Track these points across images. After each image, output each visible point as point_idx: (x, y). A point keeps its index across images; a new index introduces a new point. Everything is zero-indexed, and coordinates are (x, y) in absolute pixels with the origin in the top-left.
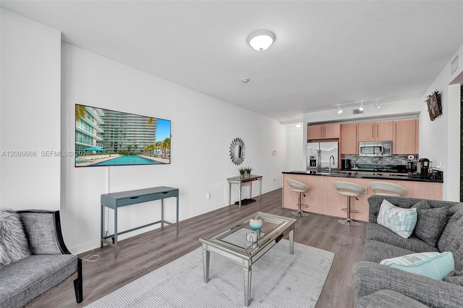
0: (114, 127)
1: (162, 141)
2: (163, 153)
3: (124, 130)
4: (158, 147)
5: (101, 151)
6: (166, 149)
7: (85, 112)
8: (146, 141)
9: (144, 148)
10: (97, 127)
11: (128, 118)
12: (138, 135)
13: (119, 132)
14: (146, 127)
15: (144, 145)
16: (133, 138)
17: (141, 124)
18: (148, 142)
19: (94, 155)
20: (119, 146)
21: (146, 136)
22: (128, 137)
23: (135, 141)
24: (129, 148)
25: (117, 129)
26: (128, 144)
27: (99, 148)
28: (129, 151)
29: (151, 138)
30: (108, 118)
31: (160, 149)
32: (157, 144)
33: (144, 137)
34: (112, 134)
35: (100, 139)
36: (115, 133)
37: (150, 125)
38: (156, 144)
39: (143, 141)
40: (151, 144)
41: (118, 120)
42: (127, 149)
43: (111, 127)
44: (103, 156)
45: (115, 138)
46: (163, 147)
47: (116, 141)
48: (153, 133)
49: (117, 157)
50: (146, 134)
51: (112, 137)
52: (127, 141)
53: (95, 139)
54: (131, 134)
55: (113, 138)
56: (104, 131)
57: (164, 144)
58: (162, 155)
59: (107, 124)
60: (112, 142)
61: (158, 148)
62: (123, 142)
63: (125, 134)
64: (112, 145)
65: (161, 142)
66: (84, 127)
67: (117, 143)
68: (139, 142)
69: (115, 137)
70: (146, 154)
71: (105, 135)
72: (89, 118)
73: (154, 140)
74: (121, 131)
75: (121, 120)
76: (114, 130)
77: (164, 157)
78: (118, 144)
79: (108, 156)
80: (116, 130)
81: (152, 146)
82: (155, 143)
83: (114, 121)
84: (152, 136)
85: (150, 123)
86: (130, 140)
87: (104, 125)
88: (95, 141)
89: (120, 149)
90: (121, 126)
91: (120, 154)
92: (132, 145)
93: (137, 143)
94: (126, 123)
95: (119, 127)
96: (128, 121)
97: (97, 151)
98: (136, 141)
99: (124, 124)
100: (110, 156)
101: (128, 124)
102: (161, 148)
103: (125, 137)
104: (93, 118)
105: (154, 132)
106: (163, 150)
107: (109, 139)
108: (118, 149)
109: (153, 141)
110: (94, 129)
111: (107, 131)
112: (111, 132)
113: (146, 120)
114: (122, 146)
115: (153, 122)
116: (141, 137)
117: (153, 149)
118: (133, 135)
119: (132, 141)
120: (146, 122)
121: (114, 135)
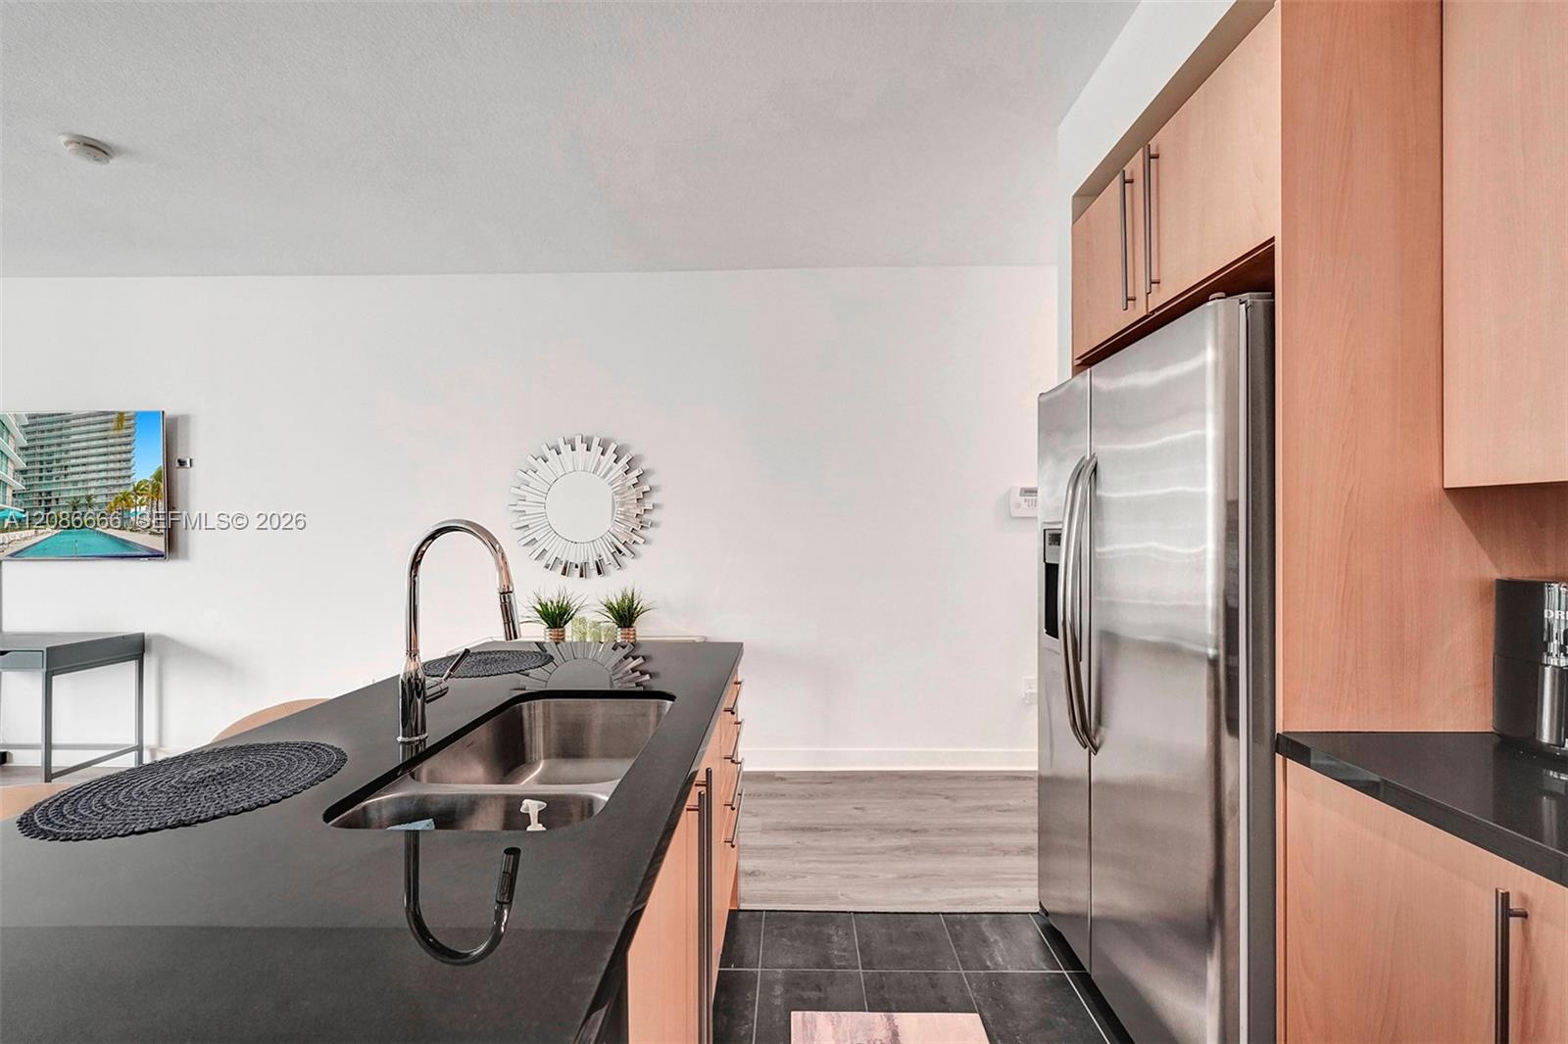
0: (46, 450)
1: (148, 479)
3: (63, 455)
4: (140, 498)
8: (110, 482)
9: (106, 503)
10: (14, 456)
11: (73, 422)
12: (94, 467)
13: (55, 464)
14: (111, 441)
15: (107, 495)
16: (83, 477)
17: (99, 434)
18: (114, 486)
20: (54, 503)
21: (111, 466)
22: (73, 474)
23: (85, 486)
24: (75, 509)
25: (50, 454)
26: (72, 494)
27: (17, 512)
29: (121, 473)
30: (35, 427)
31: (143, 505)
32: (138, 490)
33: (107, 471)
34: (41, 470)
35: (19, 486)
36: (47, 467)
37: (120, 432)
38: (135, 490)
39: (104, 483)
40: (122, 490)
43: (38, 450)
44: (24, 534)
45: (47, 482)
46: (153, 499)
47: (49, 489)
48: (128, 456)
49: (49, 535)
50: (112, 462)
51: (41, 478)
52: (70, 487)
53: (11, 487)
54: (78, 465)
55: (44, 481)
56: (27, 464)
57: (153, 487)
60: (40, 493)
61: (140, 502)
62: (63, 490)
63: (66, 467)
64: (40, 501)
65: (146, 481)
67: (49, 493)
68: (96, 488)
69: (47, 478)
71: (29, 475)
73: (129, 477)
74: (58, 460)
75: (60, 429)
76: (45, 458)
78: (54, 496)
79: (33, 532)
80: (50, 458)
81: (125, 498)
82: (131, 488)
83: (46, 434)
84: (124, 465)
85: (118, 429)
86: (77, 482)
87: (26, 449)
88: (9, 492)
89: (56, 511)
90: (59, 445)
92: (80, 497)
93: (92, 492)
94: (68, 436)
95: (55, 449)
96: (73, 430)
98: (90, 485)
99: (64, 440)
100: (36, 534)
101: (73, 437)
102: (147, 500)
103: (66, 475)
104: (8, 432)
105: (130, 452)
106: (149, 506)
107: (37, 485)
109: (127, 482)
110: (9, 462)
111: (33, 462)
112: (39, 466)
113: (111, 421)
114: (60, 501)
115: (125, 424)
116: (100, 471)
117: (128, 506)
118: (83, 469)
119: (80, 485)
120: (109, 425)
121: (45, 473)
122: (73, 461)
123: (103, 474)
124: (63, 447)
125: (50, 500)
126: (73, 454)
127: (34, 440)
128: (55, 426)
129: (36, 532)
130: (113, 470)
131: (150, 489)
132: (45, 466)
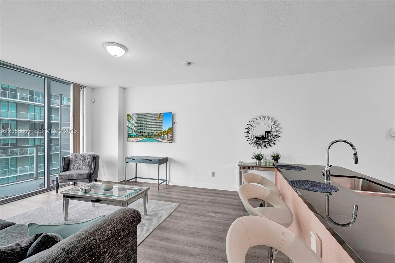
0: (141, 123)
2: (168, 137)
5: (136, 136)
6: (170, 135)
7: (129, 117)
8: (157, 130)
9: (156, 134)
10: (134, 124)
11: (148, 117)
12: (153, 127)
13: (144, 126)
14: (157, 121)
15: (156, 132)
16: (150, 128)
17: (154, 120)
18: (158, 131)
19: (133, 138)
20: (144, 133)
22: (148, 128)
24: (149, 134)
25: (143, 124)
26: (148, 132)
27: (135, 134)
28: (149, 136)
29: (160, 128)
30: (139, 118)
33: (156, 127)
34: (140, 127)
35: (136, 129)
36: (142, 126)
37: (159, 120)
38: (163, 132)
39: (156, 130)
40: (160, 131)
41: (143, 119)
42: (148, 135)
43: (140, 123)
44: (137, 138)
46: (168, 134)
47: (143, 130)
49: (143, 139)
50: (157, 126)
52: (148, 130)
53: (134, 129)
55: (141, 129)
56: (137, 125)
57: (168, 131)
58: (167, 139)
59: (138, 121)
60: (141, 131)
62: (146, 131)
63: (146, 126)
64: (141, 133)
65: (166, 130)
66: (129, 124)
67: (142, 131)
68: (154, 131)
69: (142, 128)
70: (158, 138)
71: (138, 127)
72: (131, 119)
74: (144, 125)
75: (145, 119)
76: (141, 124)
77: (168, 140)
79: (139, 138)
80: (142, 124)
81: (161, 133)
82: (162, 131)
83: (141, 120)
84: (161, 126)
85: (159, 119)
86: (149, 129)
87: (137, 122)
88: (133, 131)
89: (144, 135)
90: (144, 122)
91: (144, 137)
92: (150, 132)
93: (152, 132)
94: (146, 120)
95: (144, 123)
96: (148, 119)
97: (134, 136)
98: (152, 130)
99: (145, 121)
100: (140, 139)
101: (148, 121)
102: (166, 134)
103: (146, 128)
104: (132, 119)
105: (162, 124)
106: (168, 135)
107: (139, 129)
108: (143, 135)
109: (161, 130)
111: (139, 125)
112: (140, 126)
113: (157, 117)
114: (145, 133)
115: (161, 118)
116: (155, 127)
117: (162, 135)
118: (150, 127)
119: (150, 130)
120: (157, 118)
121: (141, 127)
122: (148, 125)
123: (156, 128)
124: (145, 122)
125: (143, 133)
126: (148, 124)
127: (139, 121)
128: (143, 118)
129: (140, 138)
130: (158, 127)
131: (167, 132)
132: (141, 126)
